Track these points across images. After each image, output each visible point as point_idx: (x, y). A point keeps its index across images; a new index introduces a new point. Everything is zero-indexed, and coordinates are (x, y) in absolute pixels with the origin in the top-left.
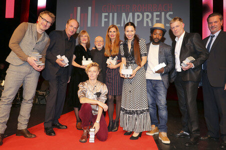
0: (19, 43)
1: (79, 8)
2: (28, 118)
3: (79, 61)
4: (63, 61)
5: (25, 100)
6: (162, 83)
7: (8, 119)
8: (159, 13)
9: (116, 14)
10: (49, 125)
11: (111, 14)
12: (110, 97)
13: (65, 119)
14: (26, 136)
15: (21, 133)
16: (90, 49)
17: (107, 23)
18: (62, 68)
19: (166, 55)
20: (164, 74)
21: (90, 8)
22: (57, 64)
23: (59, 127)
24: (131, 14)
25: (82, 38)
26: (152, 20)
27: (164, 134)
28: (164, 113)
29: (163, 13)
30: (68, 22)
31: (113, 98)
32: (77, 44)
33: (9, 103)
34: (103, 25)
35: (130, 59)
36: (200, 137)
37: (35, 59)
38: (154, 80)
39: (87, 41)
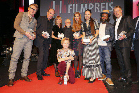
0: (19, 25)
1: (54, 2)
2: (27, 70)
3: (56, 35)
4: (46, 35)
5: (25, 59)
6: (107, 48)
7: (16, 70)
8: (104, 3)
9: (77, 5)
10: (40, 74)
11: (74, 5)
12: (75, 57)
13: (48, 70)
14: (26, 81)
15: (23, 79)
16: (62, 27)
17: (71, 11)
18: (46, 39)
19: (110, 30)
20: (109, 42)
21: (61, 2)
22: (42, 37)
23: (45, 75)
24: (86, 5)
25: (57, 21)
26: (100, 8)
27: (110, 80)
28: (109, 67)
29: (107, 3)
30: (48, 11)
31: (77, 57)
32: (54, 24)
33: (16, 61)
34: (69, 12)
35: (88, 32)
36: (132, 81)
37: (30, 33)
38: (103, 46)
39: (60, 22)
